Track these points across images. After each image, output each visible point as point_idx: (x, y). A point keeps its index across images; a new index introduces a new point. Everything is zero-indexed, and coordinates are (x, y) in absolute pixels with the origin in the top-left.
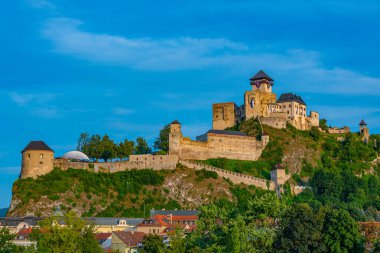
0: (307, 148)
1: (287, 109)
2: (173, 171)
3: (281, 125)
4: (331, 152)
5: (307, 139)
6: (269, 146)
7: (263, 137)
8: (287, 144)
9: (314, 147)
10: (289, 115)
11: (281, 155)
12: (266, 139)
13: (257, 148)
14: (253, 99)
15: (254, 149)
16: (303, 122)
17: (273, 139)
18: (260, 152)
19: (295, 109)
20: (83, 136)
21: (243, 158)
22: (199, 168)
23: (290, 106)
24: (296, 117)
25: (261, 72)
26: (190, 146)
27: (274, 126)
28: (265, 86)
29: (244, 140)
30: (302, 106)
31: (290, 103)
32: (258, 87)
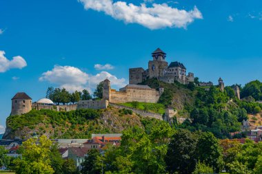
0: (187, 95)
1: (174, 72)
3: (171, 81)
5: (187, 89)
6: (163, 95)
7: (160, 89)
8: (175, 92)
9: (191, 94)
10: (176, 75)
11: (171, 100)
12: (162, 90)
13: (157, 95)
14: (153, 65)
15: (155, 96)
16: (184, 79)
17: (166, 90)
18: (158, 97)
19: (180, 72)
20: (50, 89)
21: (148, 101)
22: (121, 108)
24: (180, 76)
25: (158, 49)
26: (116, 95)
27: (167, 82)
28: (161, 57)
29: (148, 91)
30: (184, 69)
31: (176, 68)
32: (157, 58)
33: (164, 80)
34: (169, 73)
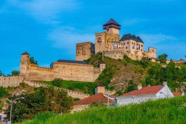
0: (135, 72)
1: (126, 45)
2: (15, 88)
3: (118, 57)
4: (154, 76)
6: (104, 71)
7: (101, 65)
8: (118, 69)
9: (141, 72)
10: (127, 50)
11: (111, 77)
12: (103, 67)
13: (95, 73)
14: (100, 38)
15: (92, 74)
16: (140, 54)
17: (108, 67)
18: (97, 76)
19: (132, 46)
21: (82, 80)
22: (38, 86)
23: (128, 43)
24: (133, 51)
25: (112, 20)
26: (37, 71)
27: (113, 57)
29: (83, 67)
30: (139, 43)
31: (128, 41)
32: (108, 31)
33: (110, 56)
34: (120, 48)
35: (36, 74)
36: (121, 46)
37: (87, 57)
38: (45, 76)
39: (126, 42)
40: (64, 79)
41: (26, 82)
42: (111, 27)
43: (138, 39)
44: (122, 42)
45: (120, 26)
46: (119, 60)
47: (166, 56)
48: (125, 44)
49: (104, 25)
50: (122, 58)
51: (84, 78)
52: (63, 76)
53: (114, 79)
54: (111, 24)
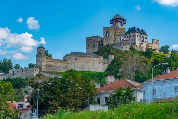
0: (141, 62)
1: (131, 39)
2: (32, 79)
3: (126, 48)
6: (112, 62)
7: (109, 56)
8: (126, 60)
9: (146, 62)
10: (133, 42)
11: (119, 67)
12: (112, 58)
13: (105, 64)
14: (107, 32)
15: (101, 64)
16: (144, 45)
18: (106, 66)
19: (137, 38)
22: (53, 76)
23: (133, 36)
24: (138, 43)
25: (117, 15)
26: (52, 63)
27: (120, 49)
28: (119, 24)
29: (94, 59)
30: (144, 36)
31: (133, 34)
32: (115, 25)
33: (117, 48)
34: (126, 40)
35: (51, 66)
36: (127, 39)
37: (96, 50)
38: (59, 67)
39: (132, 34)
40: (76, 69)
41: (42, 73)
42: (118, 21)
43: (142, 32)
44: (128, 35)
45: (126, 20)
46: (126, 51)
47: (168, 47)
48: (130, 36)
49: (111, 20)
50: (128, 50)
51: (94, 68)
52: (76, 67)
53: (122, 69)
54: (117, 19)
